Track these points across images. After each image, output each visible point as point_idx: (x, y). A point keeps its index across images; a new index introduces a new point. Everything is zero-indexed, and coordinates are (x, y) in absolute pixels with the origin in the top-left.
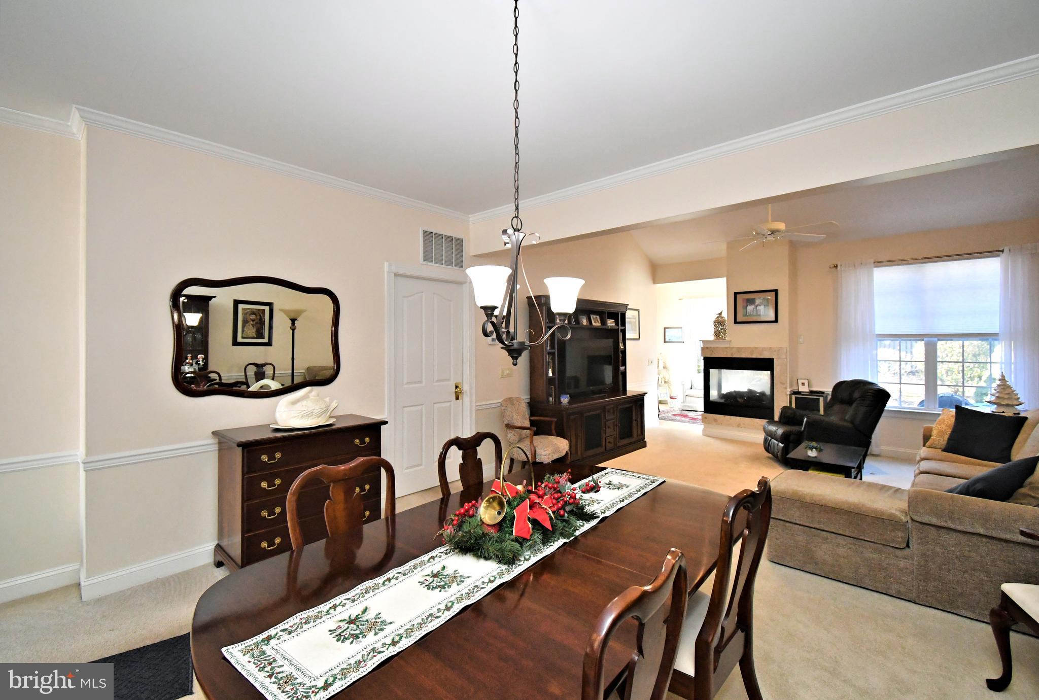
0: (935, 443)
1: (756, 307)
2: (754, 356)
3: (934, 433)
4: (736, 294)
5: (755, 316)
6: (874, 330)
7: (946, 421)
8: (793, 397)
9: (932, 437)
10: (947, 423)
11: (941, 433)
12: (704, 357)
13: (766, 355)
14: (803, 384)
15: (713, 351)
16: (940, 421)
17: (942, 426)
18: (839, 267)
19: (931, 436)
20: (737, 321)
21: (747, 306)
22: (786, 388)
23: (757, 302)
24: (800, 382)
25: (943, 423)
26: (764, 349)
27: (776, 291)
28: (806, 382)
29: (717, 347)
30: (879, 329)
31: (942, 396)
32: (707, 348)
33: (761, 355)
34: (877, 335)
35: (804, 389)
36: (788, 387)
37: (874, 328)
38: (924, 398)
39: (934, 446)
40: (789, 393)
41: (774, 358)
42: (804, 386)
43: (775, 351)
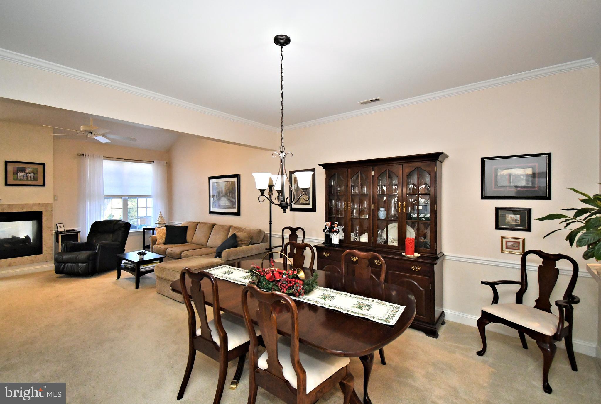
1: (27, 173)
2: (24, 211)
4: (6, 162)
5: (25, 180)
6: (103, 193)
11: (161, 238)
13: (35, 209)
14: (60, 227)
18: (85, 155)
19: (157, 240)
20: (8, 184)
21: (18, 173)
23: (28, 170)
24: (58, 225)
25: (160, 233)
26: (34, 205)
27: (44, 165)
28: (62, 225)
33: (31, 209)
34: (104, 196)
35: (63, 230)
36: (53, 230)
39: (160, 243)
40: (54, 233)
41: (42, 211)
42: (61, 227)
43: (43, 206)
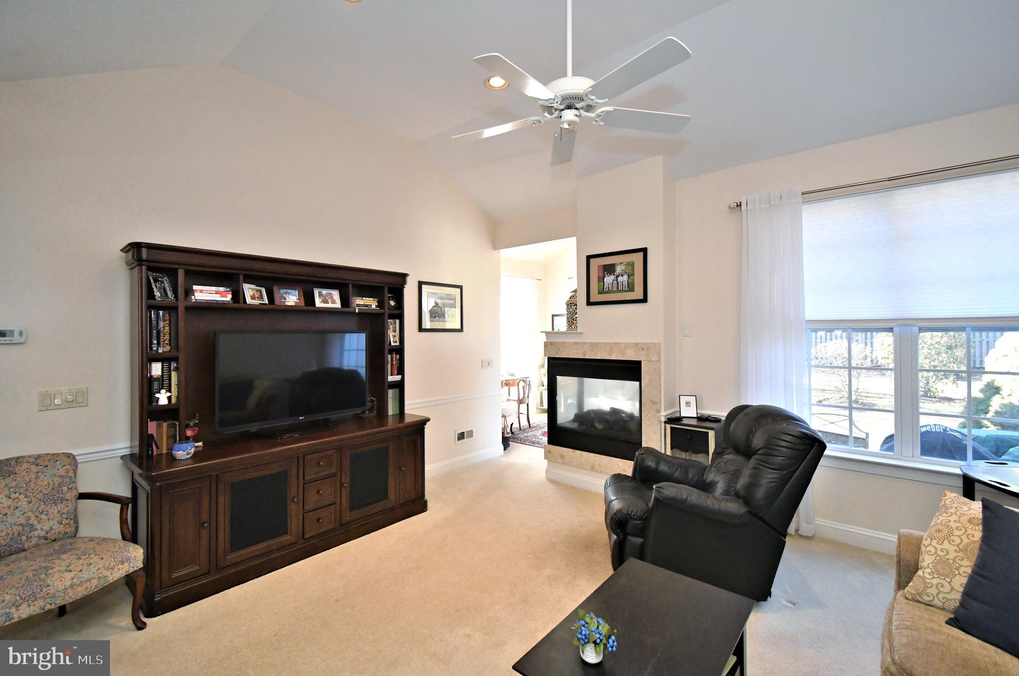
0: (929, 591)
1: (617, 277)
2: (613, 357)
3: (927, 560)
4: (589, 258)
5: (615, 292)
6: (804, 313)
7: (956, 532)
8: (668, 427)
9: (920, 572)
10: (958, 541)
11: (944, 568)
12: (548, 358)
13: (630, 356)
14: (688, 404)
15: (559, 349)
16: (939, 531)
17: (946, 545)
18: (743, 207)
19: (917, 569)
20: (591, 301)
21: (604, 277)
22: (659, 411)
23: (619, 269)
24: (683, 400)
25: (949, 536)
26: (627, 346)
27: (644, 251)
28: (692, 401)
29: (564, 343)
30: (814, 310)
31: (927, 432)
32: (551, 343)
33: (623, 355)
34: (807, 321)
35: (688, 411)
36: (664, 410)
37: (804, 310)
38: (891, 431)
39: (926, 598)
40: (663, 419)
41: (641, 361)
42: (690, 406)
43: (643, 349)
